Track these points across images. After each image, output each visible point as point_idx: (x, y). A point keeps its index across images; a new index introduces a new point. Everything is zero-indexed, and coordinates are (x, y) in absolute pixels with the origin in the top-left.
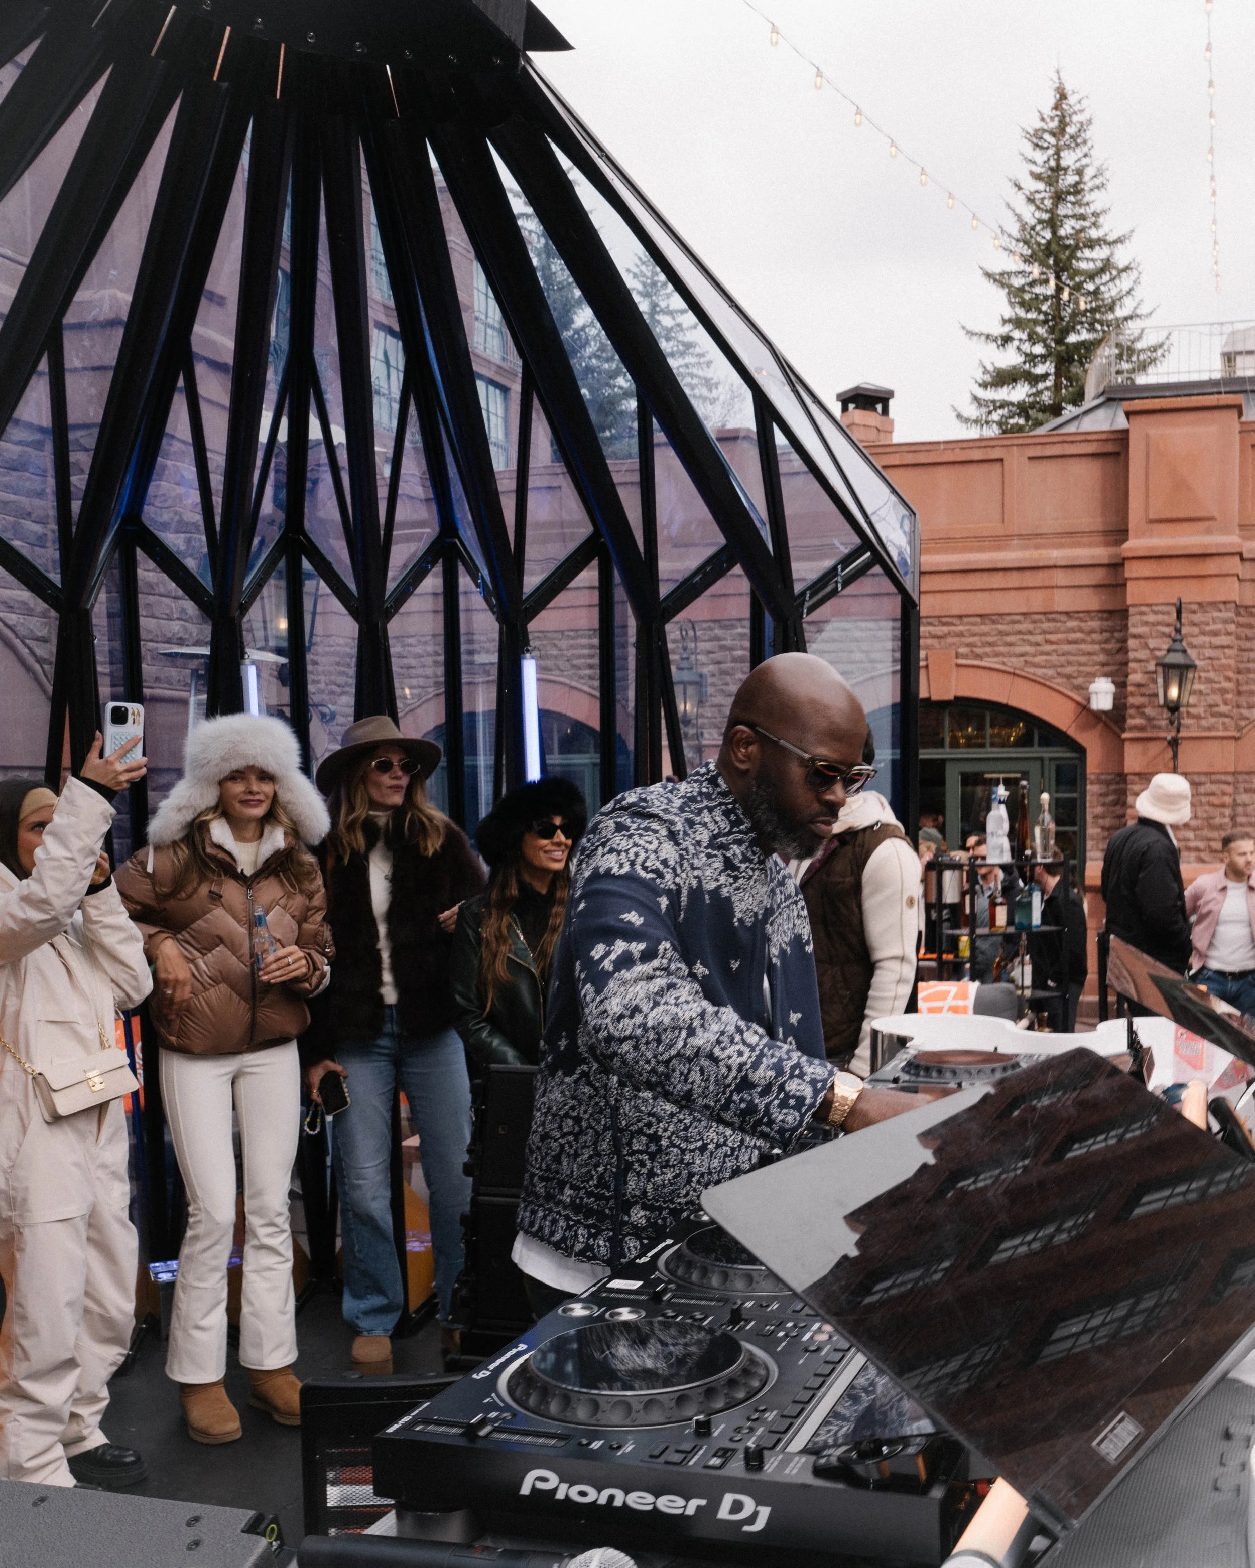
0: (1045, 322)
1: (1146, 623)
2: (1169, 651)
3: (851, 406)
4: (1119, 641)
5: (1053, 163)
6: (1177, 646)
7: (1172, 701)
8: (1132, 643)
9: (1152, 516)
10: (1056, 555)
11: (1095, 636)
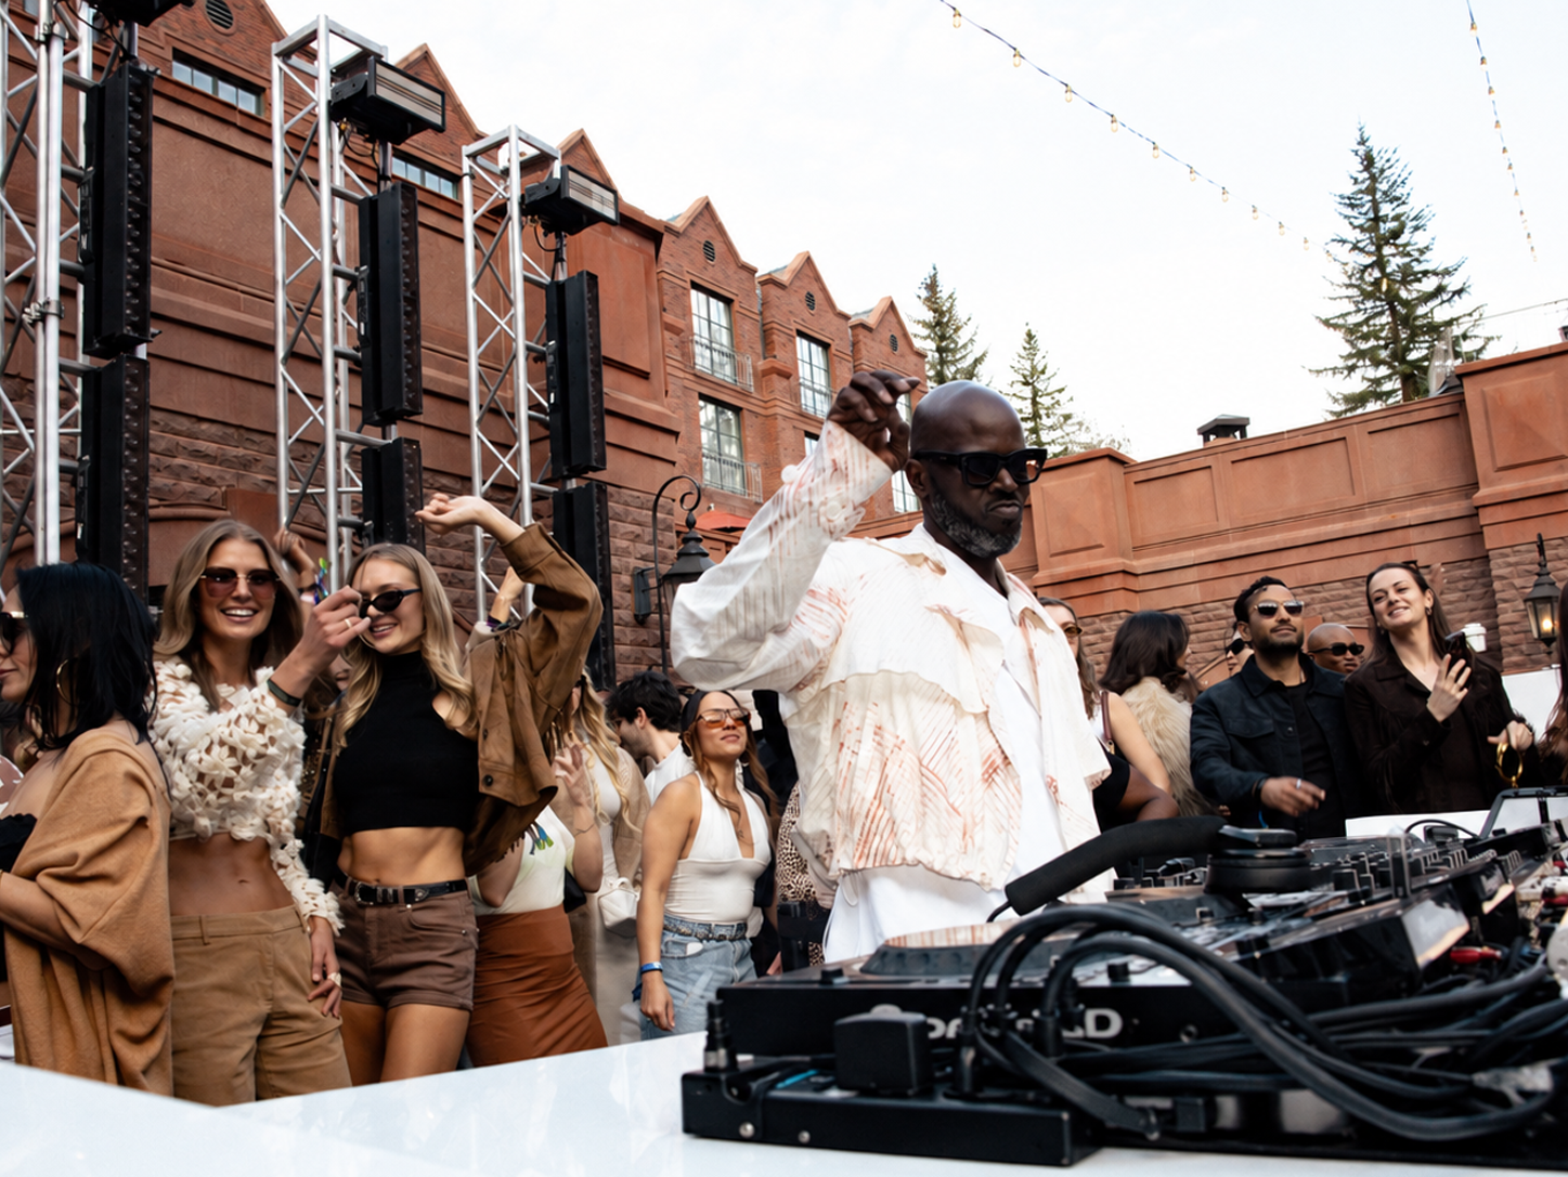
0: (1386, 347)
1: (1509, 565)
2: (1536, 585)
3: (1212, 437)
4: (1484, 585)
5: (1371, 215)
6: (1544, 579)
7: (1547, 633)
8: (1497, 585)
9: (1500, 465)
10: (1410, 516)
11: (1461, 585)
